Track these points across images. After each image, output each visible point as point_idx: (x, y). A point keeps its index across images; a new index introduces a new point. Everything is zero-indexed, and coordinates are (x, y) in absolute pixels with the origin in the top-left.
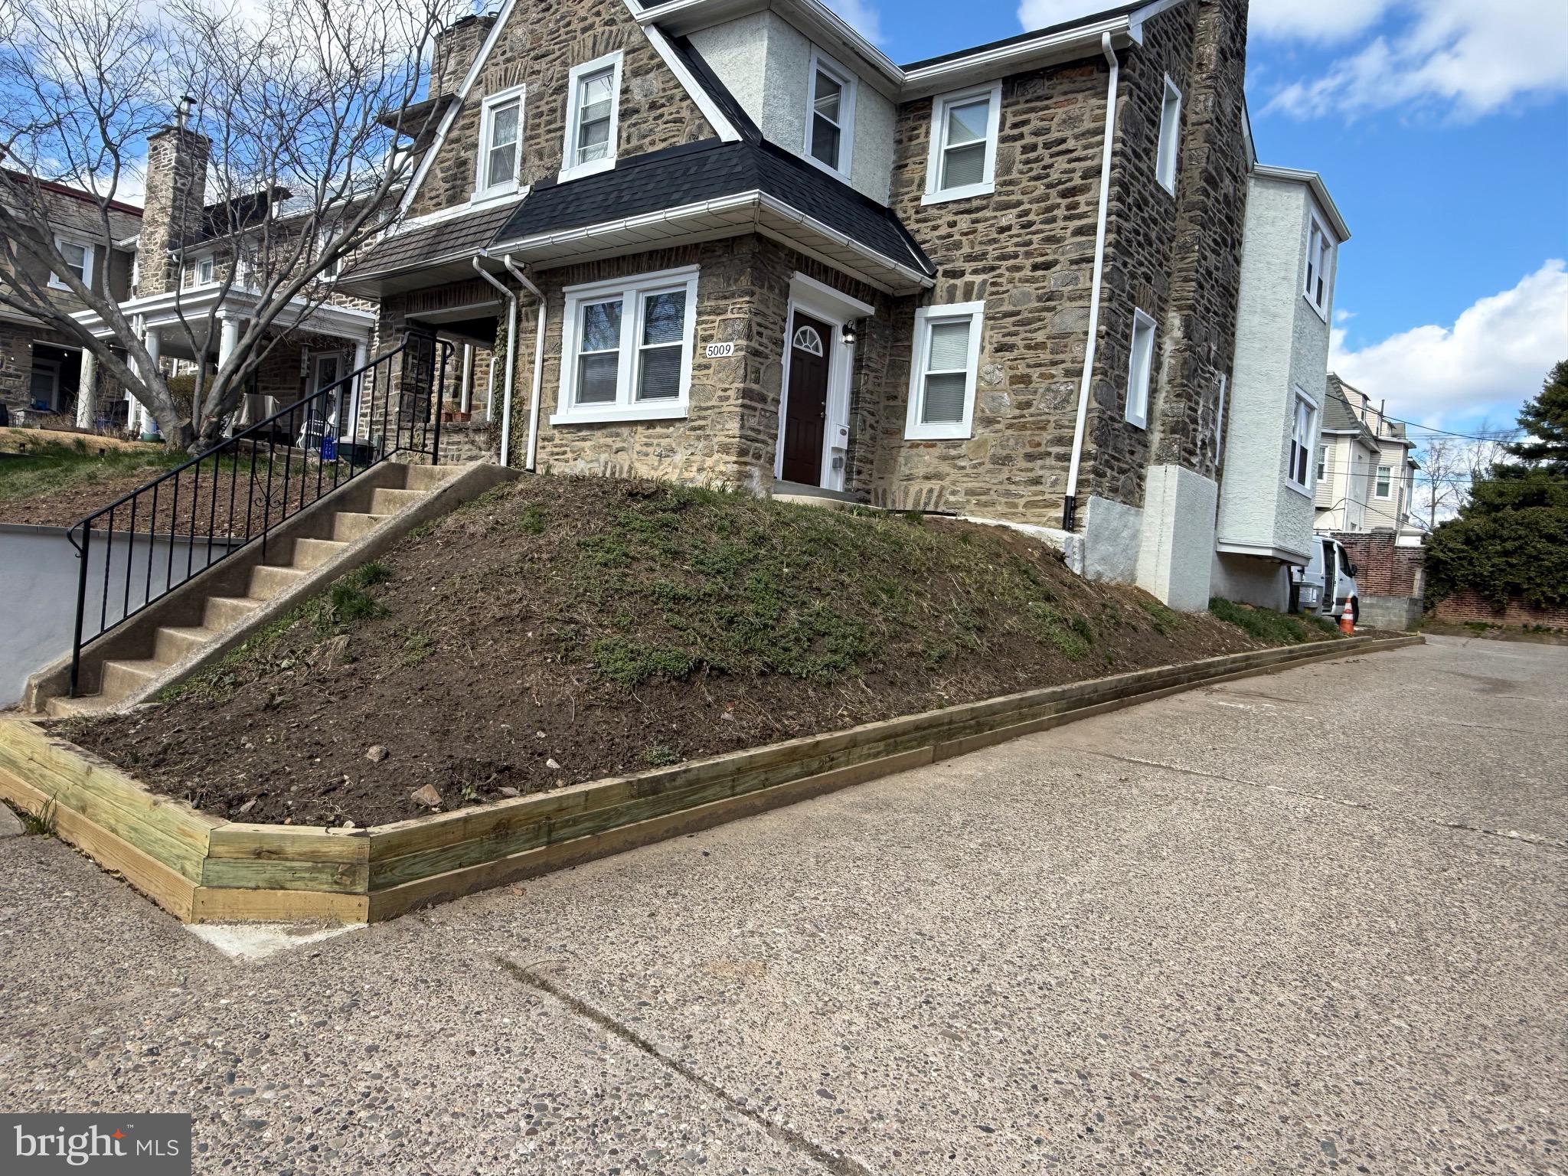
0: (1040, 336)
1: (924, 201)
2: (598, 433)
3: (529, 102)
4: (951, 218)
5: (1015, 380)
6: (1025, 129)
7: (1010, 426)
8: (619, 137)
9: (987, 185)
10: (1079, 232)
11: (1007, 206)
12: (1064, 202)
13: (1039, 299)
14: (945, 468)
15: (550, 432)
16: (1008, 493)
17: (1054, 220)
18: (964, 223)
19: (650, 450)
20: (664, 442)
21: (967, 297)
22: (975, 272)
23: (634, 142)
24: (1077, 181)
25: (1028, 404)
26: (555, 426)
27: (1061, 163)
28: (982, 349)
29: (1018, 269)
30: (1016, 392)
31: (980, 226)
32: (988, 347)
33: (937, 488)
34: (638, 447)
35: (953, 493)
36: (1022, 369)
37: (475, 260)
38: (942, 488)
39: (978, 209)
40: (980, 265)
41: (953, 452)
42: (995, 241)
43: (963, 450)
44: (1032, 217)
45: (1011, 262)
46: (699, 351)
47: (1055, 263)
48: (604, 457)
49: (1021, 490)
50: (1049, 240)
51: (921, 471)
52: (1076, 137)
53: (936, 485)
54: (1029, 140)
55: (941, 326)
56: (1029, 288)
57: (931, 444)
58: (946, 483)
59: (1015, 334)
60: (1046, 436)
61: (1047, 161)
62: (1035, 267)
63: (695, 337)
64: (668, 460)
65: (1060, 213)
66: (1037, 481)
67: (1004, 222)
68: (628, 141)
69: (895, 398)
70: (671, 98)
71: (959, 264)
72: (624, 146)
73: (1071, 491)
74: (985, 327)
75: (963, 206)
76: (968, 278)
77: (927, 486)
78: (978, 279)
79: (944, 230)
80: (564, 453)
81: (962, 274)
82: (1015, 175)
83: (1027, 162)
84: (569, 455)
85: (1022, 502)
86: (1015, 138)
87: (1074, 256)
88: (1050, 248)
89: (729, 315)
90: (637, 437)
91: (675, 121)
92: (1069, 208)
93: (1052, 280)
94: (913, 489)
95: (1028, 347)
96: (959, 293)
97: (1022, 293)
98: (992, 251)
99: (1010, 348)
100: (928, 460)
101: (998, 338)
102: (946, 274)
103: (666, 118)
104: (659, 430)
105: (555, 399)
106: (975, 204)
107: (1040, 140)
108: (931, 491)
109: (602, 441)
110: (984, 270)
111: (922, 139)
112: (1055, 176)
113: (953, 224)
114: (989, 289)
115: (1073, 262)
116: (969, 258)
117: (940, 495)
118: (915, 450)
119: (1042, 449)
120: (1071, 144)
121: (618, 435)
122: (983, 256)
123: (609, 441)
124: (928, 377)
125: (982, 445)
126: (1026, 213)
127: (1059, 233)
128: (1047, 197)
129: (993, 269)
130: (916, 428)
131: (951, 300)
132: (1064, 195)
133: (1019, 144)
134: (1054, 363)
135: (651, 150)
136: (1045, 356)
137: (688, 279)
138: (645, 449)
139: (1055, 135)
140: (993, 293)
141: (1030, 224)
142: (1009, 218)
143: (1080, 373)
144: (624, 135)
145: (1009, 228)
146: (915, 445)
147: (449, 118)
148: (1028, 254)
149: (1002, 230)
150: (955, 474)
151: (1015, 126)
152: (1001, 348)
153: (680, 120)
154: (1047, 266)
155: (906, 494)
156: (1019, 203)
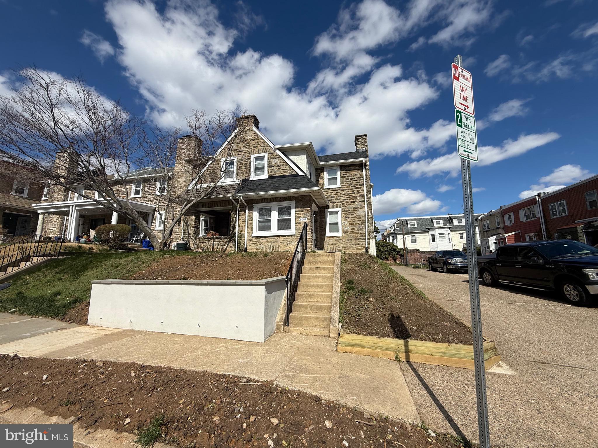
0: (355, 215)
1: (325, 188)
2: (268, 238)
3: (237, 161)
4: (331, 191)
5: (350, 224)
6: (346, 176)
7: (350, 233)
8: (268, 172)
9: (339, 185)
10: (360, 196)
11: (344, 190)
12: (356, 190)
13: (353, 208)
14: (336, 242)
15: (251, 238)
16: (352, 247)
17: (355, 193)
18: (334, 193)
19: (285, 242)
20: (289, 240)
21: (337, 207)
22: (338, 202)
23: (273, 173)
24: (358, 186)
25: (354, 229)
26: (253, 237)
27: (354, 183)
28: (342, 218)
29: (348, 202)
30: (351, 226)
31: (338, 193)
32: (343, 217)
33: (335, 247)
34: (281, 241)
35: (339, 247)
36: (352, 222)
37: (231, 197)
38: (336, 247)
39: (337, 190)
40: (339, 201)
41: (338, 239)
42: (342, 196)
43: (340, 238)
44: (349, 192)
45: (346, 201)
46: (297, 219)
47: (356, 201)
48: (270, 244)
49: (355, 246)
50: (354, 197)
51: (331, 243)
52: (357, 178)
53: (335, 246)
54: (347, 178)
55: (331, 213)
56: (350, 206)
57: (332, 237)
58: (337, 245)
59: (349, 215)
60: (359, 235)
61: (351, 182)
62: (352, 202)
63: (296, 217)
64: (290, 244)
65: (356, 192)
66: (358, 244)
67: (344, 193)
68: (271, 172)
69: (322, 228)
70: (283, 165)
71: (334, 201)
72: (270, 173)
73: (367, 246)
74: (342, 213)
75: (334, 189)
76: (337, 203)
77: (333, 246)
78: (339, 204)
79: (330, 194)
80: (256, 243)
81: (335, 202)
82: (345, 184)
83: (347, 182)
84: (258, 244)
85: (355, 249)
86: (344, 177)
87: (360, 200)
88: (354, 198)
89: (305, 212)
90: (280, 239)
91: (285, 170)
92: (357, 191)
93: (356, 204)
94: (329, 247)
95: (352, 217)
96: (335, 206)
97: (350, 207)
98: (342, 199)
99: (349, 218)
100: (332, 241)
101: (345, 215)
102: (331, 202)
103: (282, 169)
104: (286, 237)
105: (252, 230)
106: (336, 189)
107: (349, 178)
108: (334, 247)
109: (269, 240)
110: (340, 202)
111: (322, 175)
112: (353, 185)
113: (332, 193)
114: (342, 206)
115: (360, 201)
116: (336, 200)
117: (336, 248)
118: (328, 239)
119: (358, 238)
120: (356, 179)
121: (274, 239)
122: (340, 199)
123: (271, 240)
124: (329, 223)
125: (345, 237)
126: (348, 192)
127: (356, 196)
128: (352, 189)
129: (342, 202)
130: (328, 234)
131: (333, 208)
132: (356, 188)
133: (345, 178)
134: (358, 221)
135: (278, 175)
136: (356, 219)
137: (292, 203)
138: (283, 242)
139: (352, 177)
140: (343, 207)
141: (349, 194)
142: (344, 192)
143: (365, 223)
144: (270, 171)
145: (345, 194)
146: (328, 237)
147: (210, 162)
148: (350, 199)
149: (343, 194)
150: (339, 243)
151: (343, 175)
152: (346, 218)
153: (286, 170)
154: (354, 202)
155: (328, 248)
156: (346, 190)
